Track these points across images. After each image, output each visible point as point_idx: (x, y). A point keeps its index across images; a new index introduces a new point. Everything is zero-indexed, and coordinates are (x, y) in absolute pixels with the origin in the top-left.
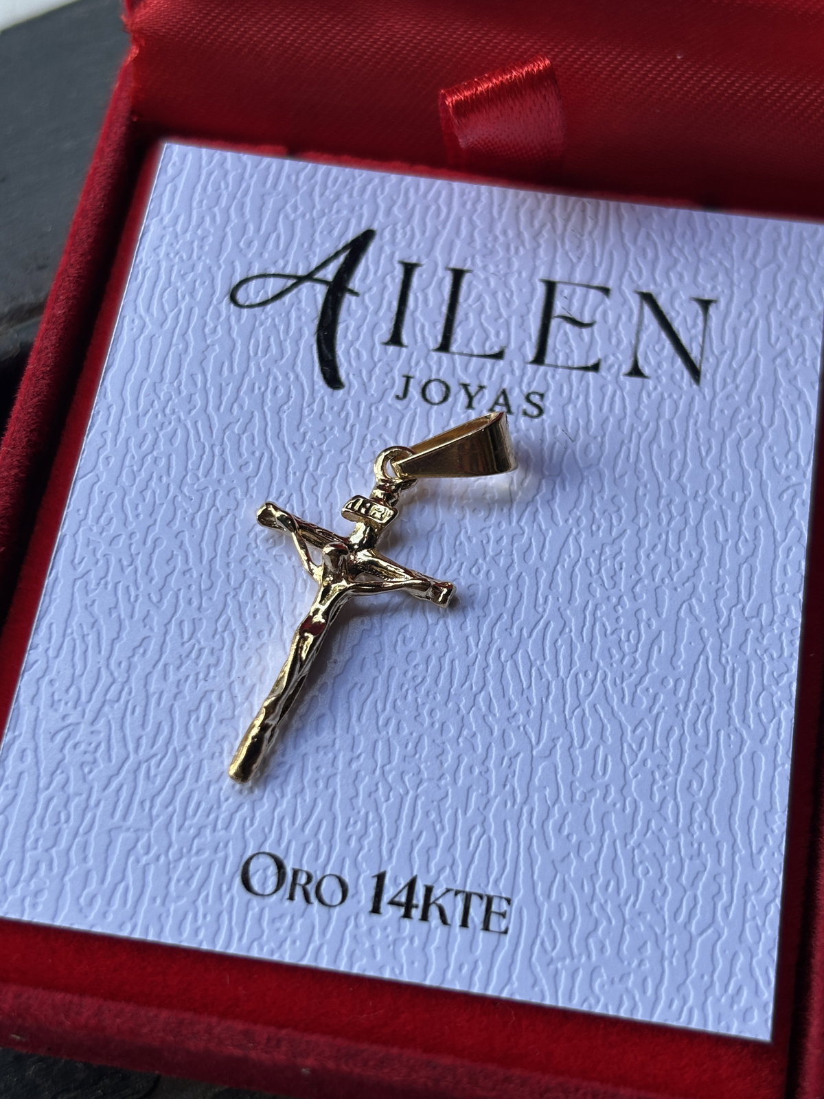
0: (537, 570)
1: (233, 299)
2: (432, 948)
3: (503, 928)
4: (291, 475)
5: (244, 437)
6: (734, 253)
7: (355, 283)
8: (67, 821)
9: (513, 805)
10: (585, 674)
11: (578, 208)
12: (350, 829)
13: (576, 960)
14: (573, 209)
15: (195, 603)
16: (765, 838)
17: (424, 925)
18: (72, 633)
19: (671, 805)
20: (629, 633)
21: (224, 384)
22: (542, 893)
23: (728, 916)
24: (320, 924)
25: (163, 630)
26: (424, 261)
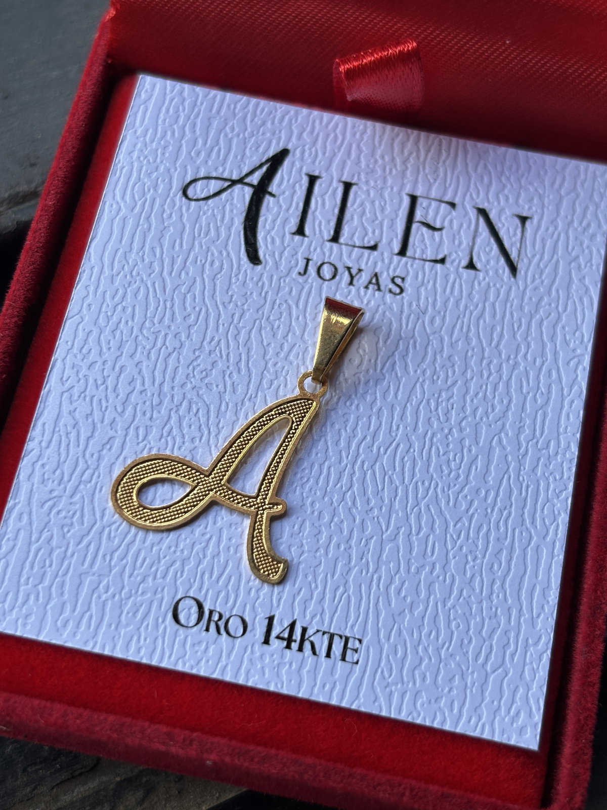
0: (393, 405)
1: (185, 193)
2: (305, 671)
3: (355, 660)
4: (221, 326)
5: (188, 296)
6: (546, 183)
7: (273, 187)
8: (51, 566)
9: (367, 573)
10: (423, 483)
11: (436, 142)
12: (250, 584)
13: (405, 685)
14: (433, 143)
15: (148, 415)
16: (543, 607)
17: (300, 654)
18: (59, 431)
19: (478, 578)
20: (455, 455)
21: (175, 256)
22: (384, 637)
23: (513, 660)
24: (226, 649)
25: (124, 433)
26: (324, 175)
